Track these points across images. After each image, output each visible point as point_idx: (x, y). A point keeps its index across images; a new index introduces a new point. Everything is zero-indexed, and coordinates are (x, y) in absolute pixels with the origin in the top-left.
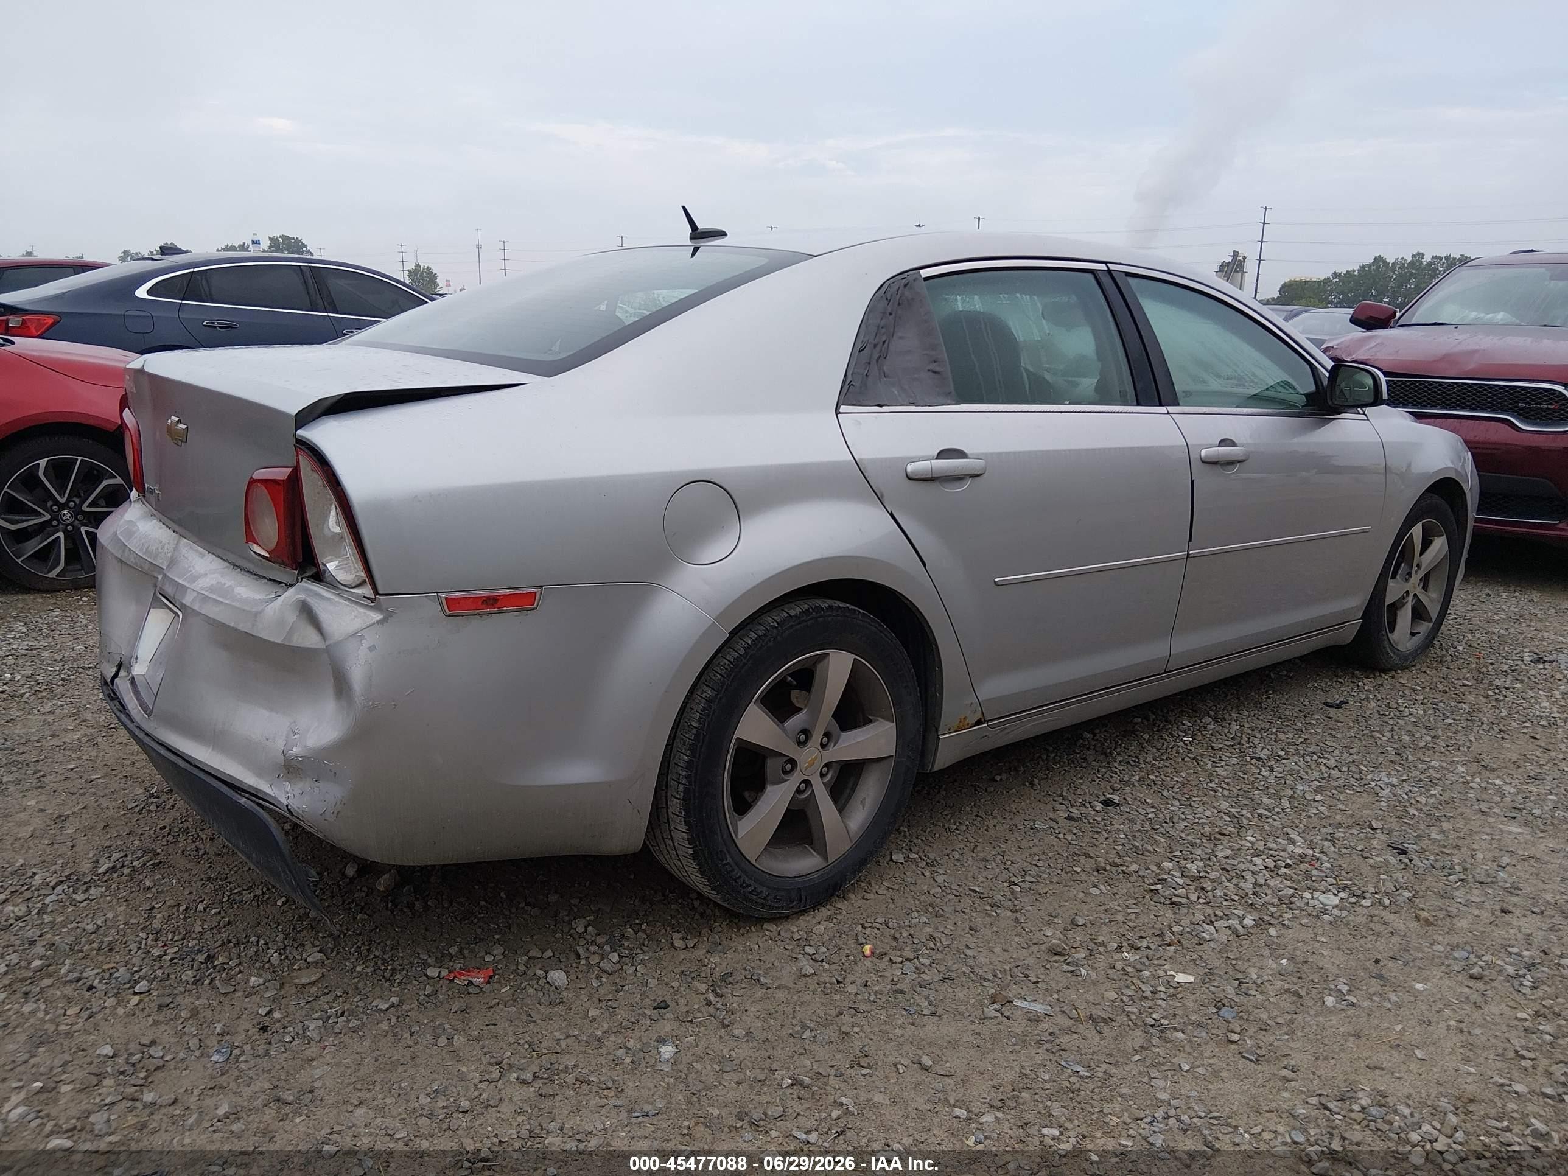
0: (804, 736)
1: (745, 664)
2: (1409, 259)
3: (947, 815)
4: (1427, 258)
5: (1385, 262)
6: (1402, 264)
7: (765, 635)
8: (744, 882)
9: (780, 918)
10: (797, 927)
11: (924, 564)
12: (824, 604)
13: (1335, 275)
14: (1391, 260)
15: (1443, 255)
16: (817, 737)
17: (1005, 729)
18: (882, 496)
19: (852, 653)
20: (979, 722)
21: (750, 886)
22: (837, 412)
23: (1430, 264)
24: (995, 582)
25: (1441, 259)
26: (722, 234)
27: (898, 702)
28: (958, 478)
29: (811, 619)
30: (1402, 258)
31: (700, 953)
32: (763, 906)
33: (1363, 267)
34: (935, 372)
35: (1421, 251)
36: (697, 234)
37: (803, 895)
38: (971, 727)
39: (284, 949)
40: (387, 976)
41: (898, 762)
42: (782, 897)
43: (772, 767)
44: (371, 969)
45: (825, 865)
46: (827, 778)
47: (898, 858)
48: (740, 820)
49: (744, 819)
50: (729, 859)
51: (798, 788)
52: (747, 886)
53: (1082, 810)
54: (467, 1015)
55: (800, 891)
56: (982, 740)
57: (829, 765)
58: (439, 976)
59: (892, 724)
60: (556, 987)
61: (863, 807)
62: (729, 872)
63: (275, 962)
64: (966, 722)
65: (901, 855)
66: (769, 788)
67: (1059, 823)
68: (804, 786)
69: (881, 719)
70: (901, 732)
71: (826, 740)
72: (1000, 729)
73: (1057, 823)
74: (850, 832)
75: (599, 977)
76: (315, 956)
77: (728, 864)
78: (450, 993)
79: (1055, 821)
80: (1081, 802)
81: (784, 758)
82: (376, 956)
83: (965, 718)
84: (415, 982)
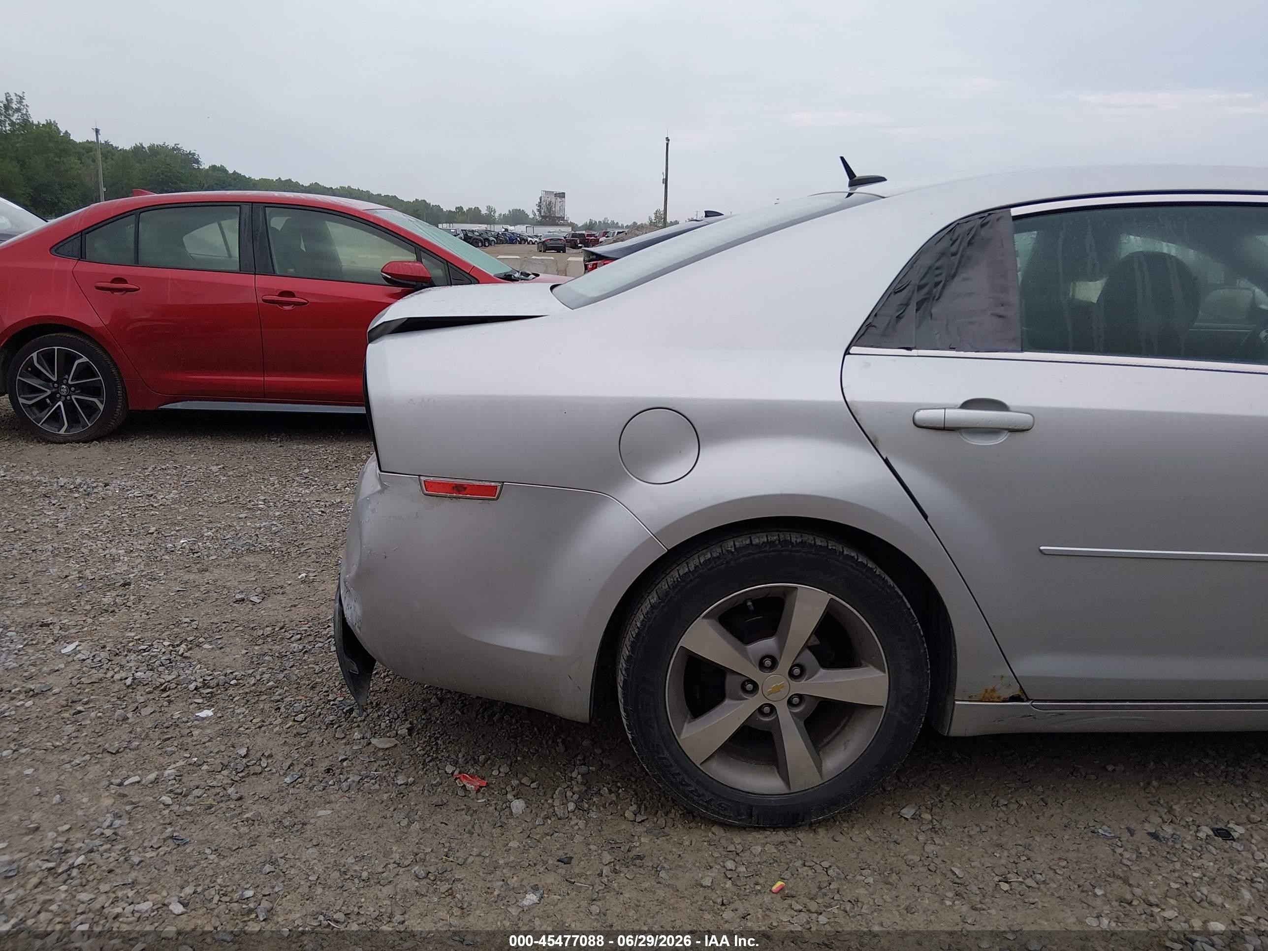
0: (768, 663)
1: (691, 581)
3: (1010, 788)
7: (718, 557)
8: (683, 779)
9: (726, 825)
10: (738, 839)
11: (926, 517)
12: (795, 538)
16: (785, 664)
17: (1062, 714)
18: (876, 440)
19: (829, 592)
20: (1013, 699)
21: (690, 785)
22: (847, 352)
24: (1041, 551)
26: (881, 179)
27: (891, 654)
28: (993, 431)
29: (774, 551)
31: (640, 829)
32: (707, 809)
34: (1000, 316)
36: (855, 181)
37: (755, 813)
38: (1004, 701)
39: (396, 719)
40: (427, 761)
41: (889, 714)
42: (729, 806)
43: (731, 683)
44: (424, 752)
45: (788, 792)
46: (797, 710)
47: (908, 812)
48: (689, 722)
49: (693, 723)
50: (667, 754)
51: (760, 710)
52: (687, 785)
53: (1180, 831)
54: (439, 810)
55: (751, 808)
56: (1025, 718)
57: (801, 696)
58: (452, 773)
59: (883, 674)
60: (511, 813)
61: (845, 749)
62: (666, 766)
63: (382, 727)
64: (995, 695)
65: (913, 811)
66: (727, 701)
67: (1135, 836)
68: (767, 709)
69: (871, 667)
70: (894, 685)
71: (797, 671)
72: (1053, 713)
73: (1132, 835)
74: (824, 769)
75: (547, 817)
76: (403, 731)
77: (665, 758)
78: (446, 789)
79: (1131, 832)
80: (1187, 822)
81: (744, 679)
82: (437, 744)
83: (993, 690)
84: (436, 772)
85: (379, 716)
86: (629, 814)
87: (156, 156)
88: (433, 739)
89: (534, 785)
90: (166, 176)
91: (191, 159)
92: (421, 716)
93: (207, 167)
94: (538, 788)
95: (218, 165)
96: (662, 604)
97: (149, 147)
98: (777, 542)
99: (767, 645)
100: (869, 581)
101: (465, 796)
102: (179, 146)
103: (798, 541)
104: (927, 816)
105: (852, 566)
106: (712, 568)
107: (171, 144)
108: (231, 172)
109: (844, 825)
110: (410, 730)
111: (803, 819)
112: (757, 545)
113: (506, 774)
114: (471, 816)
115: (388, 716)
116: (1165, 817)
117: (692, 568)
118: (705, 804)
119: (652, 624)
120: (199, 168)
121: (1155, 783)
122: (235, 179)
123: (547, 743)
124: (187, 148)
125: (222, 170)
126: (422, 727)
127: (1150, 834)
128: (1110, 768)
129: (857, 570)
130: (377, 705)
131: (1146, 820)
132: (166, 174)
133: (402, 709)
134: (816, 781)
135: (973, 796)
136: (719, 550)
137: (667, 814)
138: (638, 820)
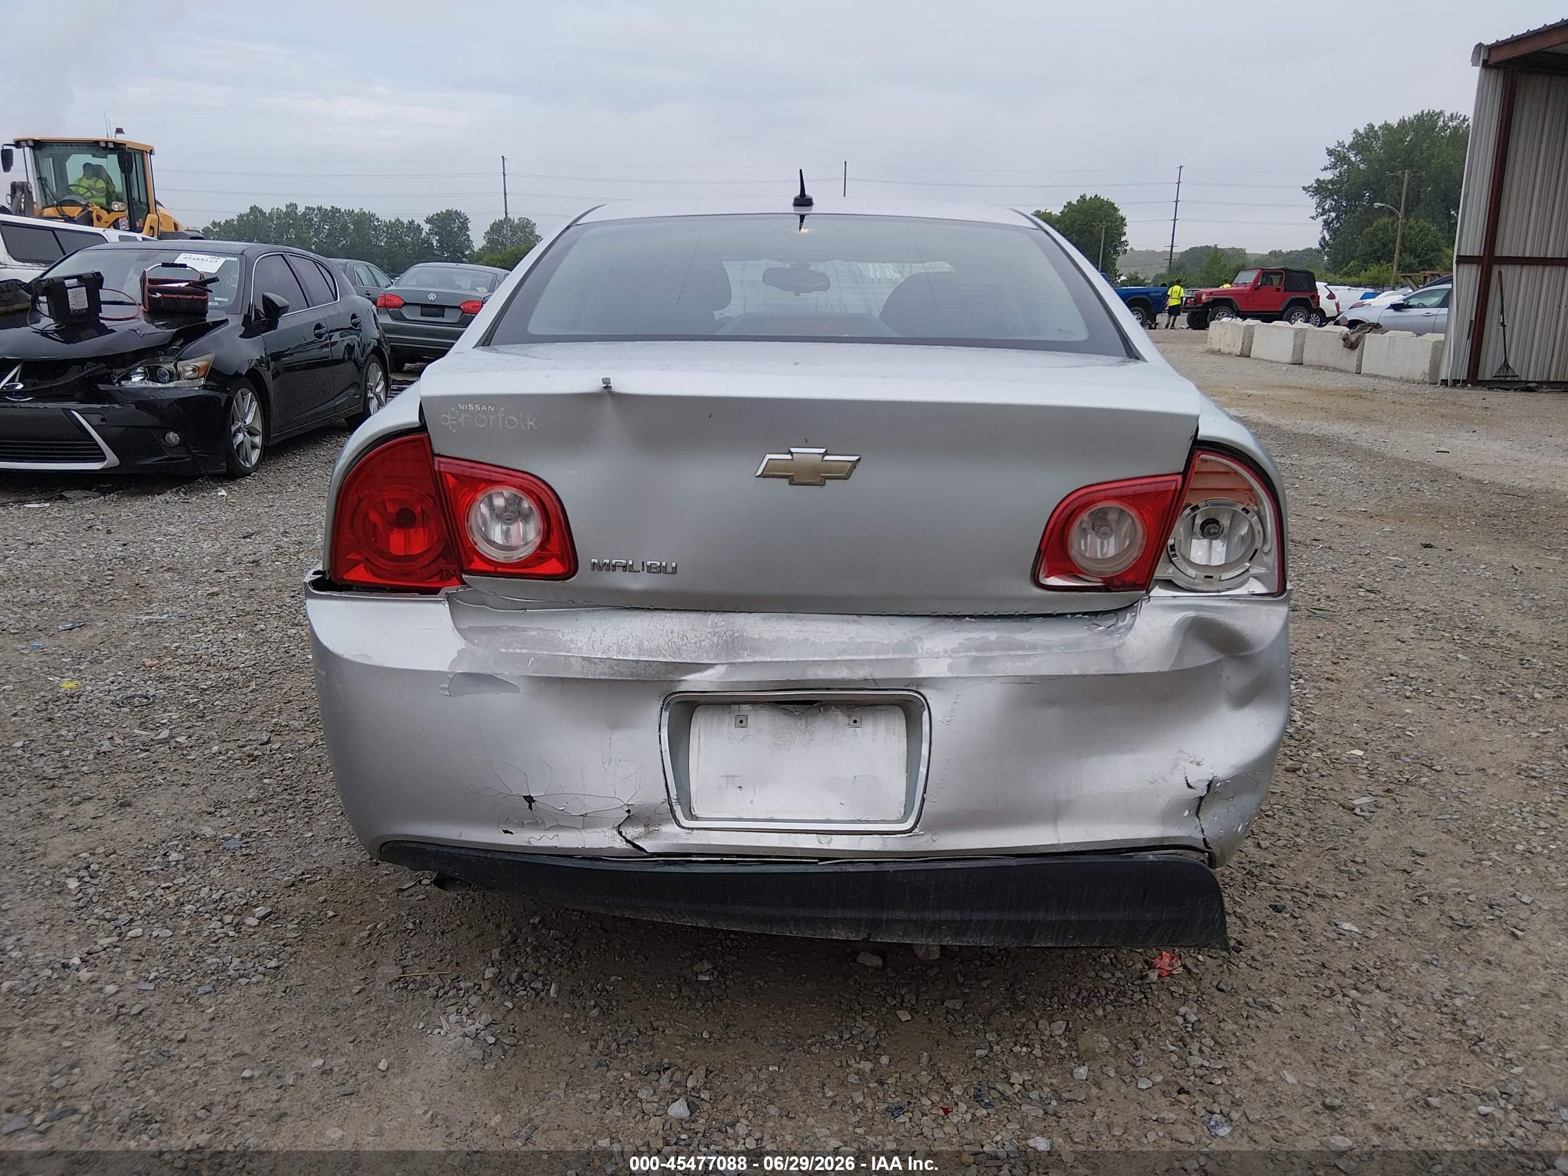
2: (284, 210)
4: (301, 210)
5: (261, 212)
6: (278, 214)
13: (214, 224)
14: (267, 210)
15: (315, 206)
23: (304, 214)
25: (314, 210)
30: (278, 209)
33: (241, 217)
35: (294, 202)
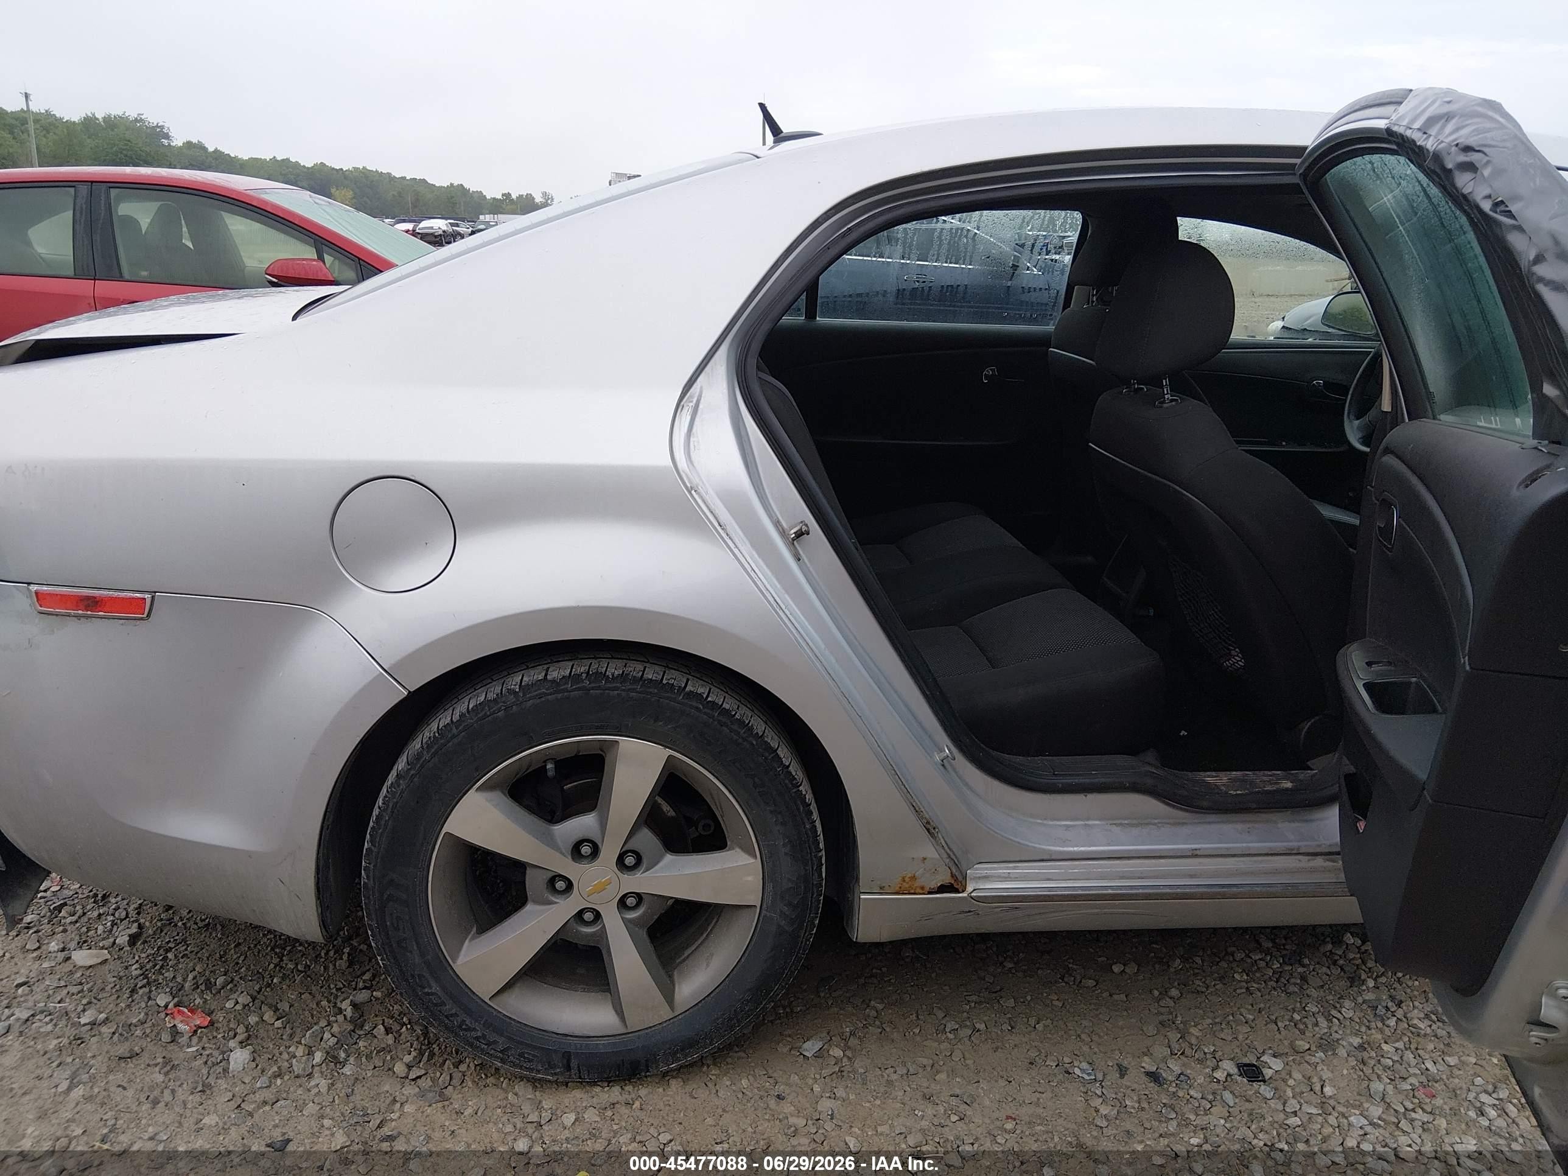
0: (586, 850)
1: (454, 736)
7: (496, 700)
8: (464, 1021)
10: (546, 1103)
16: (610, 852)
17: (1016, 908)
19: (665, 747)
20: (942, 889)
21: (474, 1030)
27: (762, 832)
29: (579, 689)
31: (409, 1091)
32: (502, 1061)
37: (574, 1063)
38: (930, 893)
39: (122, 920)
40: (138, 986)
41: (765, 916)
42: (534, 1056)
43: (534, 882)
44: (141, 972)
45: (624, 1031)
46: (632, 915)
47: (811, 1047)
48: (473, 939)
49: (477, 940)
50: (435, 988)
51: (580, 914)
52: (469, 1029)
53: (1192, 1069)
54: (123, 1065)
55: (567, 1056)
56: (962, 916)
57: (639, 897)
58: (166, 1006)
59: (752, 860)
60: (226, 1070)
61: (708, 965)
62: (436, 1005)
63: (99, 933)
64: (917, 884)
65: (819, 1045)
66: (529, 907)
67: (1126, 1077)
68: (588, 916)
69: (738, 850)
70: (769, 876)
71: (630, 860)
72: (1002, 907)
73: (1122, 1076)
74: (677, 996)
75: (279, 1075)
76: (123, 940)
77: (432, 994)
78: (148, 1031)
79: (1122, 1071)
80: (1205, 1053)
81: (550, 875)
82: (165, 958)
83: (913, 878)
84: (143, 1005)
85: (100, 915)
86: (399, 1068)
87: (112, 130)
88: (161, 951)
89: (278, 1024)
90: (126, 156)
91: (158, 133)
92: (159, 915)
93: (180, 144)
94: (285, 1028)
95: (195, 141)
96: (412, 772)
97: (104, 118)
98: (584, 675)
99: (582, 824)
100: (725, 728)
101: (172, 1042)
102: (143, 117)
103: (616, 673)
104: (837, 1052)
105: (697, 708)
106: (486, 716)
107: (132, 114)
108: (211, 149)
109: (713, 1072)
110: (133, 940)
111: (647, 1066)
112: (553, 681)
113: (245, 1006)
114: (166, 1074)
115: (113, 915)
116: (1176, 1047)
117: (456, 718)
118: (500, 1055)
119: (397, 802)
120: (169, 145)
121: (1174, 992)
122: (216, 159)
123: (327, 954)
124: (153, 118)
125: (200, 147)
126: (155, 933)
127: (1149, 1074)
128: (1117, 969)
129: (705, 713)
130: (104, 897)
131: (1147, 1053)
132: (124, 152)
133: (136, 906)
134: (665, 1013)
135: (914, 1017)
136: (498, 690)
137: (456, 1066)
138: (412, 1076)
